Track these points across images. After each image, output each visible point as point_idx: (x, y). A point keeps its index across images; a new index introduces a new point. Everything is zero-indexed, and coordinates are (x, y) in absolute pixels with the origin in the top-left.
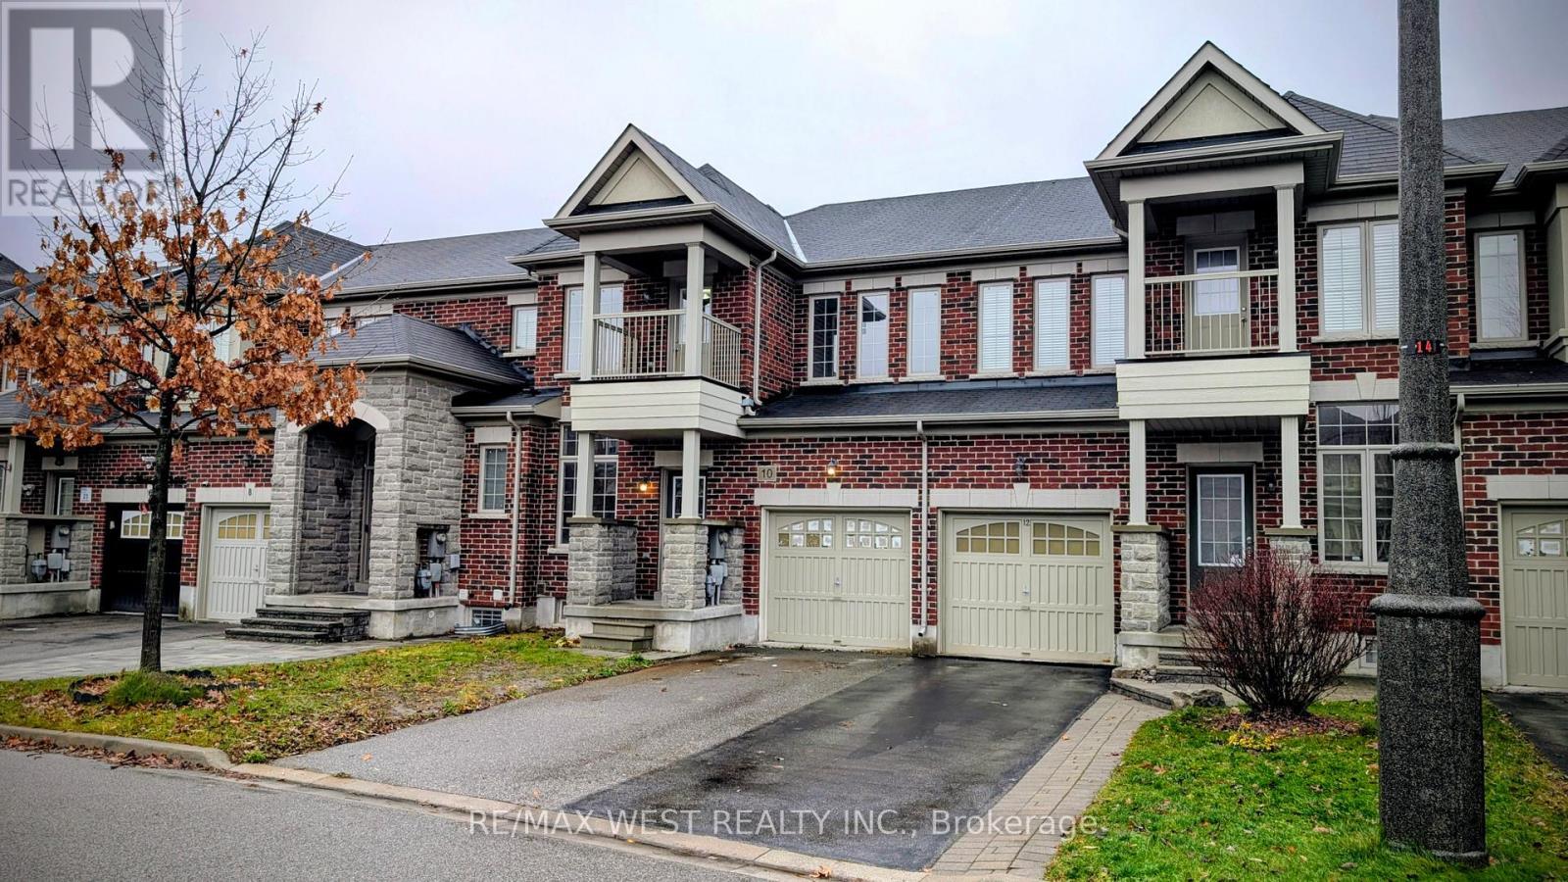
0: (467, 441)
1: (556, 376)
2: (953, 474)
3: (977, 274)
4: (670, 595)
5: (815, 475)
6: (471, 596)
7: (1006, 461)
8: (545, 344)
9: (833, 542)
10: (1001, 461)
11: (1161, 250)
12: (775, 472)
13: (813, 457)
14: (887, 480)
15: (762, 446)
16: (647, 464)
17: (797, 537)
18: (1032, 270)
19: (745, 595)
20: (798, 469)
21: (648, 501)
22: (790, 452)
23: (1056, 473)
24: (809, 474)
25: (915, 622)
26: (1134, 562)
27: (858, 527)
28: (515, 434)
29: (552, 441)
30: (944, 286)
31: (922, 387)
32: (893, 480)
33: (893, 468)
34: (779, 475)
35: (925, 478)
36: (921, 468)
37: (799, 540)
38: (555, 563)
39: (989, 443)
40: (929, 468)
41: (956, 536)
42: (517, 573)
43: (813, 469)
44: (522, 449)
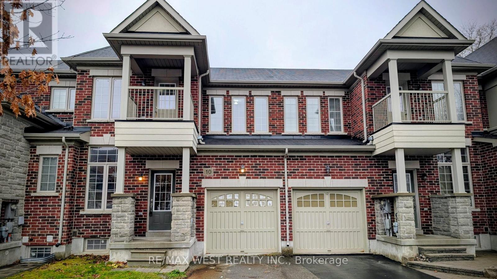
0: (31, 153)
1: (88, 121)
2: (298, 173)
3: (284, 92)
4: (177, 234)
5: (233, 172)
6: (31, 240)
7: (321, 167)
8: (81, 105)
9: (240, 204)
10: (318, 167)
11: (378, 85)
12: (213, 171)
13: (232, 164)
14: (268, 175)
15: (205, 159)
16: (141, 167)
17: (221, 202)
18: (306, 92)
19: (197, 232)
20: (224, 170)
21: (142, 186)
22: (220, 162)
23: (342, 173)
24: (230, 172)
25: (283, 240)
26: (404, 209)
27: (251, 197)
28: (64, 150)
29: (83, 155)
30: (270, 96)
31: (262, 137)
32: (271, 175)
33: (271, 170)
34: (215, 172)
35: (286, 174)
36: (284, 170)
37: (222, 204)
38: (84, 219)
39: (313, 159)
40: (287, 169)
41: (297, 200)
42: (63, 226)
43: (232, 170)
44: (69, 158)
